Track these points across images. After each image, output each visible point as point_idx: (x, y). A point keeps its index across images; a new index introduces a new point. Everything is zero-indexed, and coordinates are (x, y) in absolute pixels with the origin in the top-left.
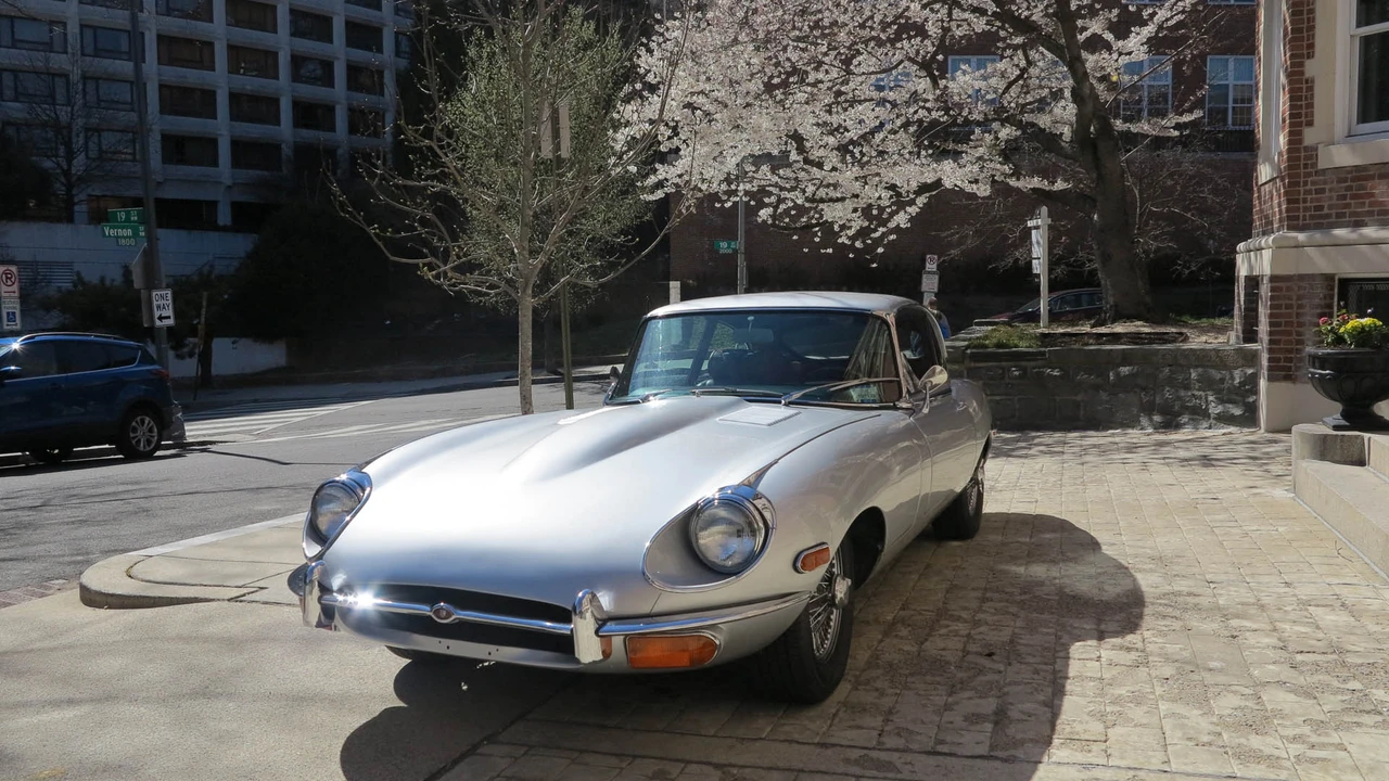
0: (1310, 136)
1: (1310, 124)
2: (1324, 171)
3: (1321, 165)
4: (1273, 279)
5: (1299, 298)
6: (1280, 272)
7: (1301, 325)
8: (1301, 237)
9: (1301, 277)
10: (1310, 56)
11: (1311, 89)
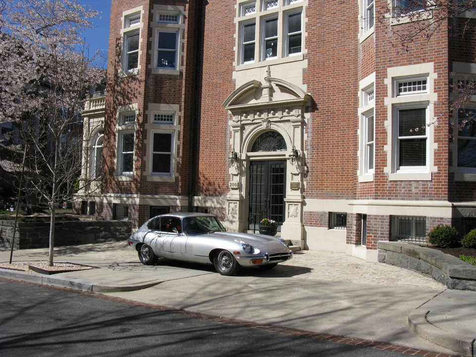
0: (145, 174)
1: (145, 171)
2: (148, 182)
3: (148, 180)
4: (140, 205)
5: (144, 210)
6: (141, 204)
7: (144, 216)
8: (144, 196)
9: (144, 205)
10: (145, 156)
11: (145, 163)
